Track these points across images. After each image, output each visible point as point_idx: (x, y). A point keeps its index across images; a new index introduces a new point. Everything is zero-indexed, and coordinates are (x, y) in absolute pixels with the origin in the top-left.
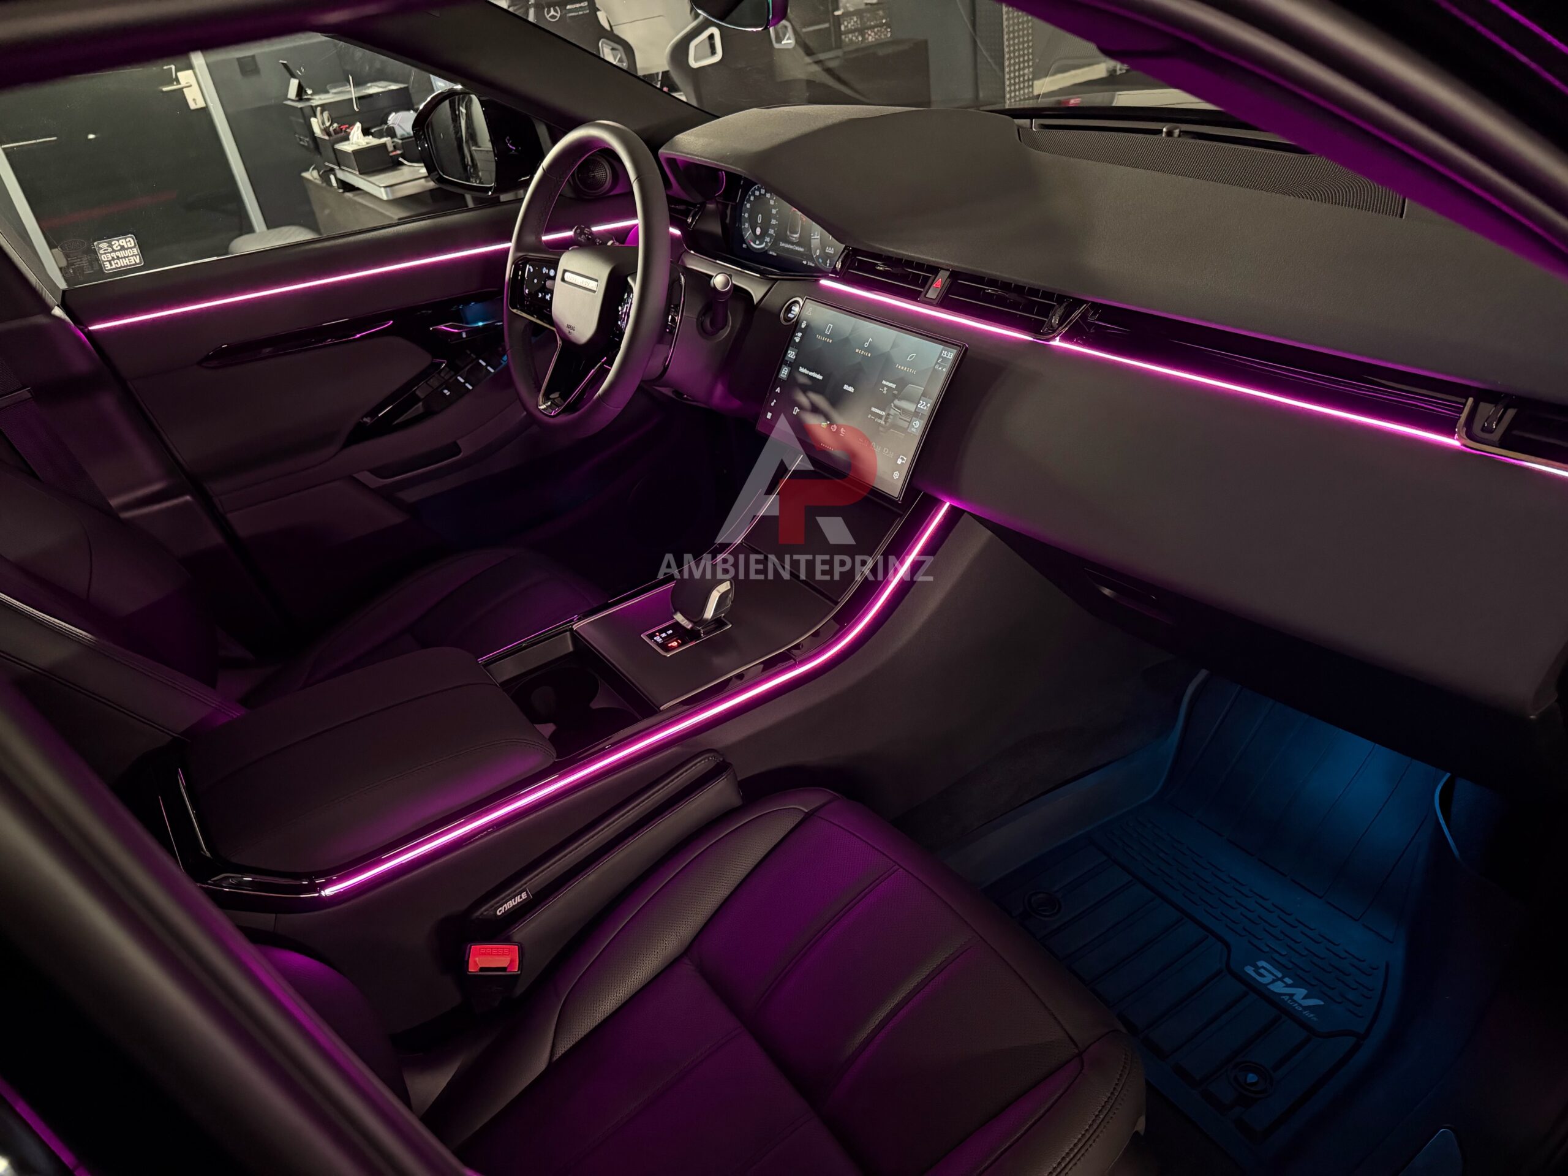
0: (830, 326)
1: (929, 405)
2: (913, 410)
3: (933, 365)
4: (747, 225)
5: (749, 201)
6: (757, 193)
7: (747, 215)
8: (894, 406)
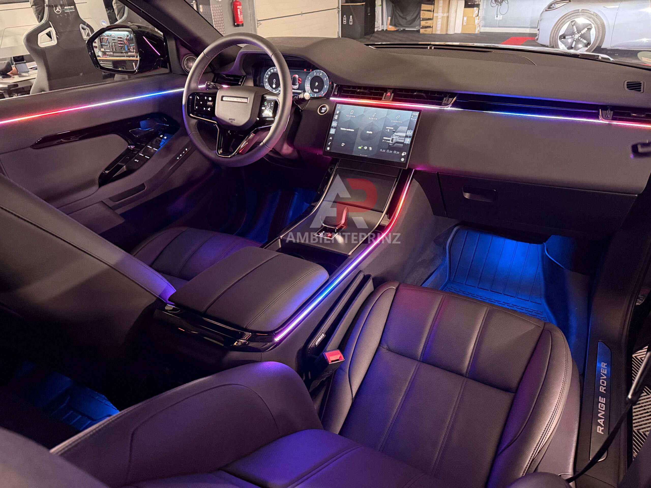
0: (352, 111)
1: (412, 132)
2: (405, 135)
3: (410, 118)
4: (267, 84)
5: (267, 74)
6: (272, 71)
7: (266, 80)
8: (395, 135)
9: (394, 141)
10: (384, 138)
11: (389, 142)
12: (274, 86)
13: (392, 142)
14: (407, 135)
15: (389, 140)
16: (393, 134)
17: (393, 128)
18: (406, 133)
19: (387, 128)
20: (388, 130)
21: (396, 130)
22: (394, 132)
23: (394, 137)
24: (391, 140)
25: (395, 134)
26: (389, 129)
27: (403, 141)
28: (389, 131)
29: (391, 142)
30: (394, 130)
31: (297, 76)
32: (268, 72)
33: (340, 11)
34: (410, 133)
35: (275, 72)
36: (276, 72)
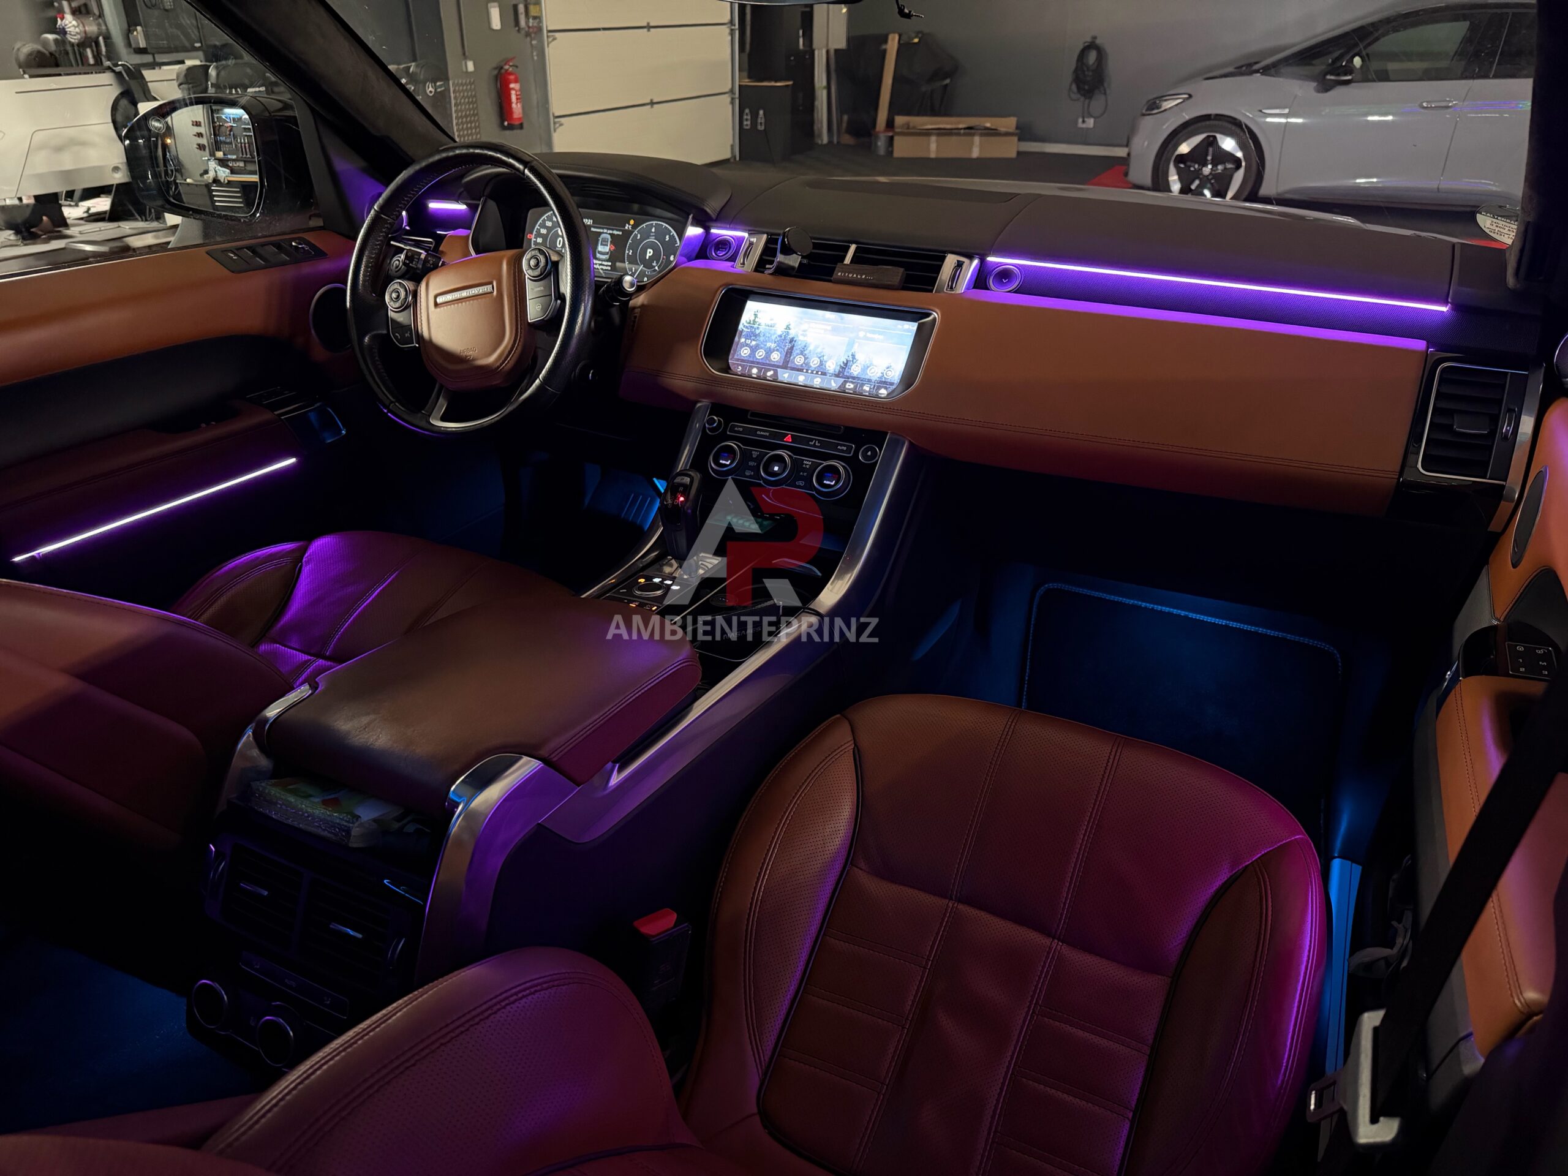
33: (735, 98)
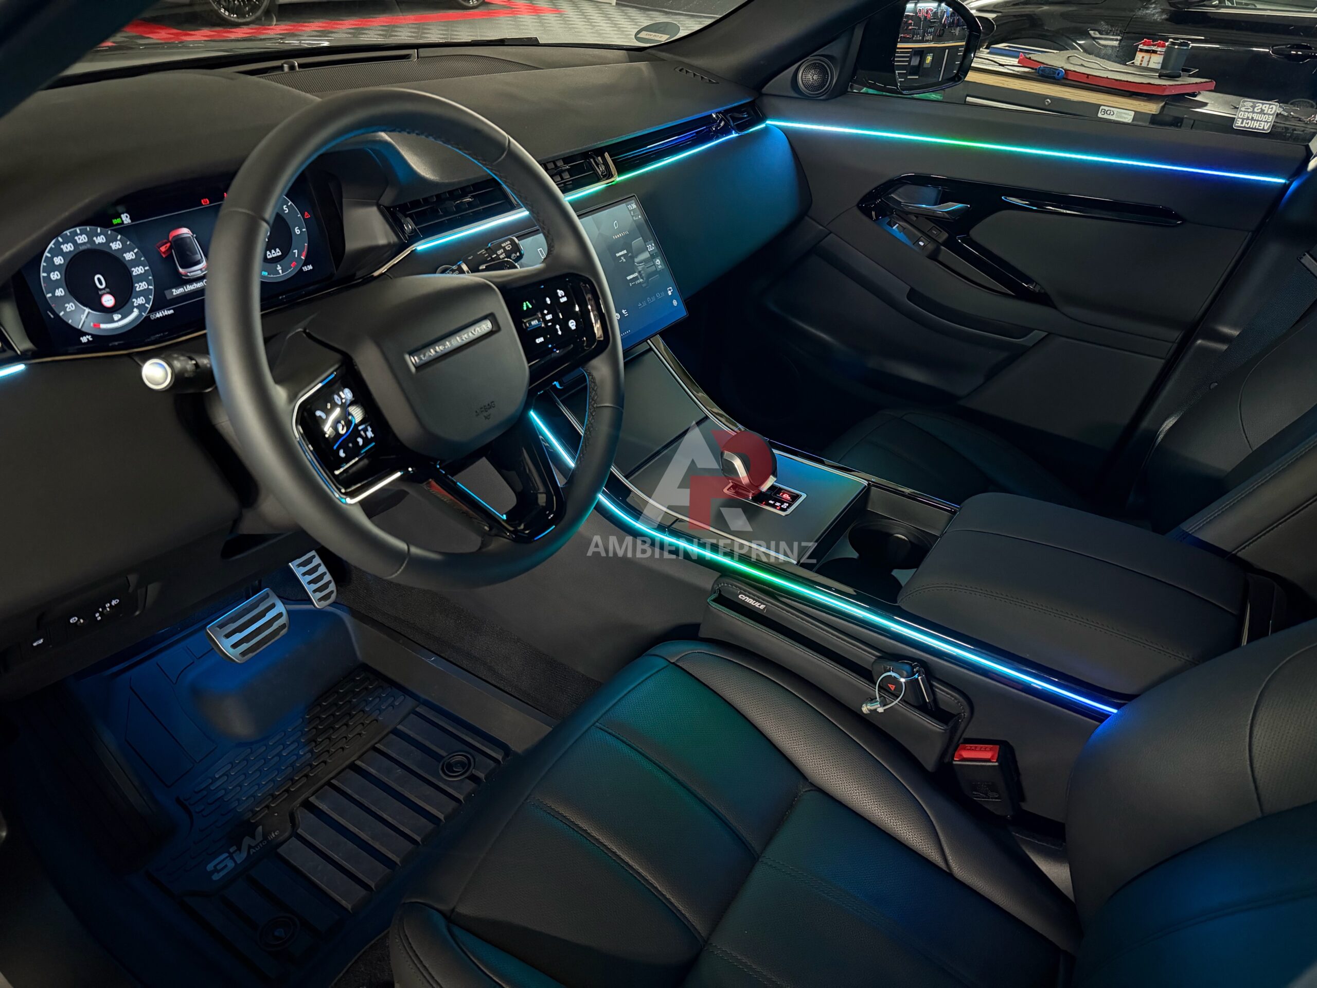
1: (653, 245)
2: (649, 255)
3: (631, 219)
4: (70, 307)
5: (52, 267)
6: (68, 248)
7: (60, 292)
8: (638, 263)
9: (643, 275)
10: (628, 278)
11: (638, 281)
12: (108, 300)
13: (642, 278)
14: (651, 253)
15: (636, 279)
16: (634, 262)
17: (625, 252)
18: (647, 248)
19: (618, 255)
20: (622, 258)
21: (632, 253)
22: (633, 258)
23: (640, 268)
24: (639, 277)
25: (636, 260)
26: (622, 256)
27: (653, 268)
28: (624, 260)
29: (641, 280)
30: (630, 254)
31: (185, 231)
32: (50, 261)
34: (651, 247)
35: (82, 248)
36: (89, 246)
